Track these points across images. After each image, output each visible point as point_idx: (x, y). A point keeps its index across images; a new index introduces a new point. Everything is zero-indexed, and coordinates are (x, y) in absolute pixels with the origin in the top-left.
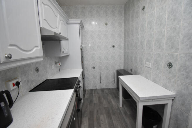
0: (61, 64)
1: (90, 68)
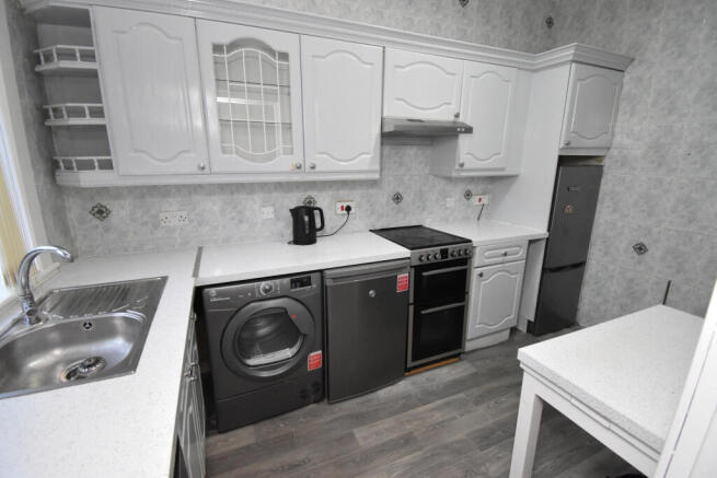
0: (485, 201)
1: (623, 245)
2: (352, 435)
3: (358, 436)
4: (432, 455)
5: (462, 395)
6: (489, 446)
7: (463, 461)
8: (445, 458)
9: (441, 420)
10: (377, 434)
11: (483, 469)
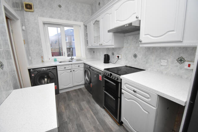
2: (84, 101)
3: (84, 102)
4: (77, 114)
5: (98, 123)
6: (77, 126)
7: (74, 119)
8: (76, 116)
9: (88, 116)
10: (84, 105)
11: (71, 123)
